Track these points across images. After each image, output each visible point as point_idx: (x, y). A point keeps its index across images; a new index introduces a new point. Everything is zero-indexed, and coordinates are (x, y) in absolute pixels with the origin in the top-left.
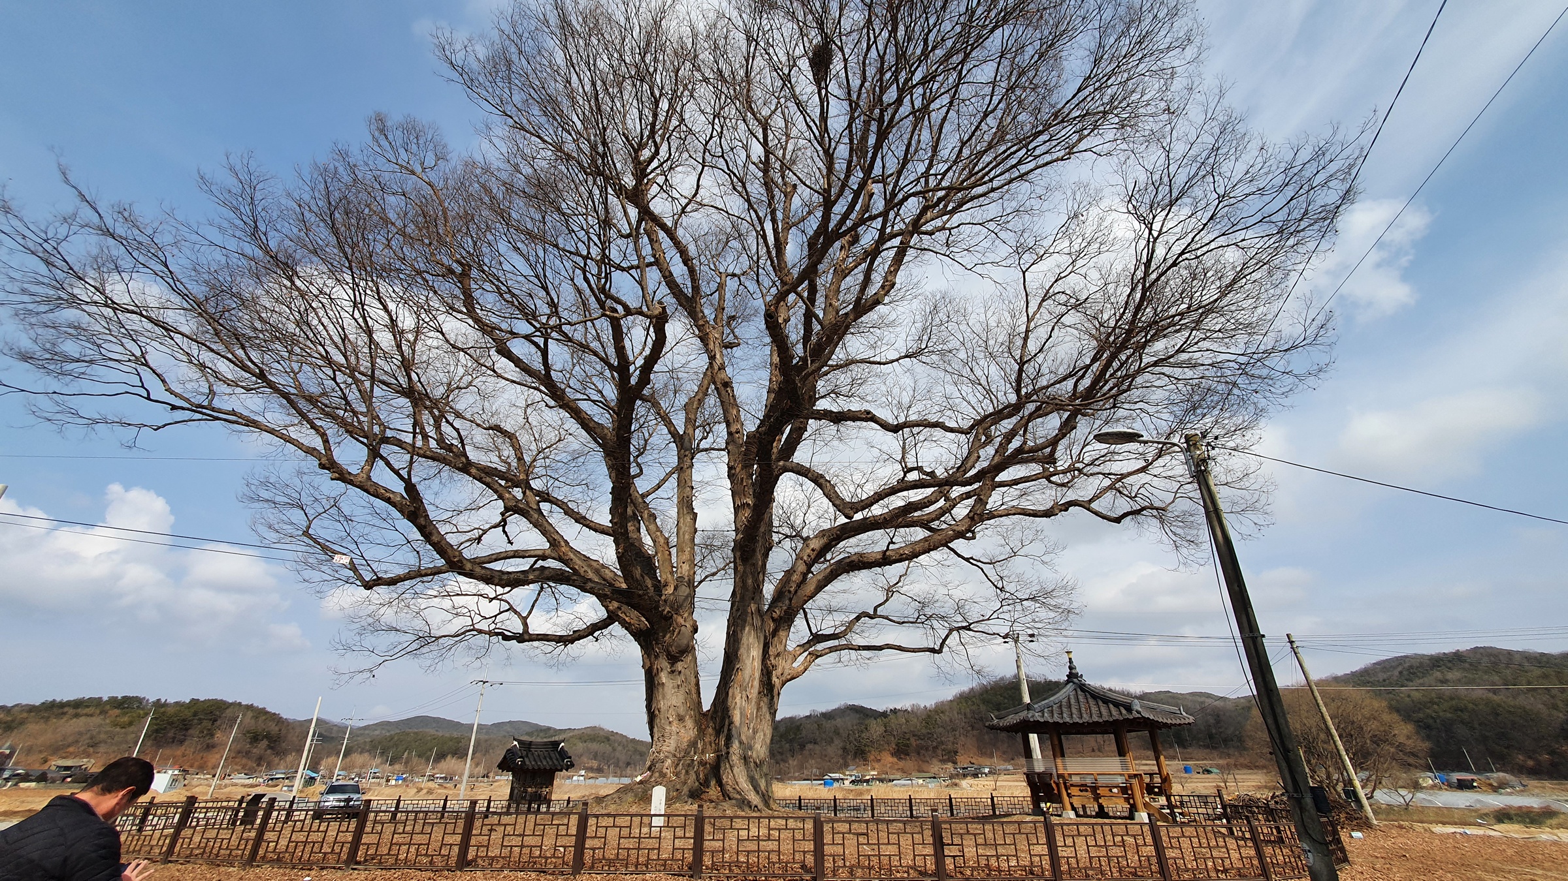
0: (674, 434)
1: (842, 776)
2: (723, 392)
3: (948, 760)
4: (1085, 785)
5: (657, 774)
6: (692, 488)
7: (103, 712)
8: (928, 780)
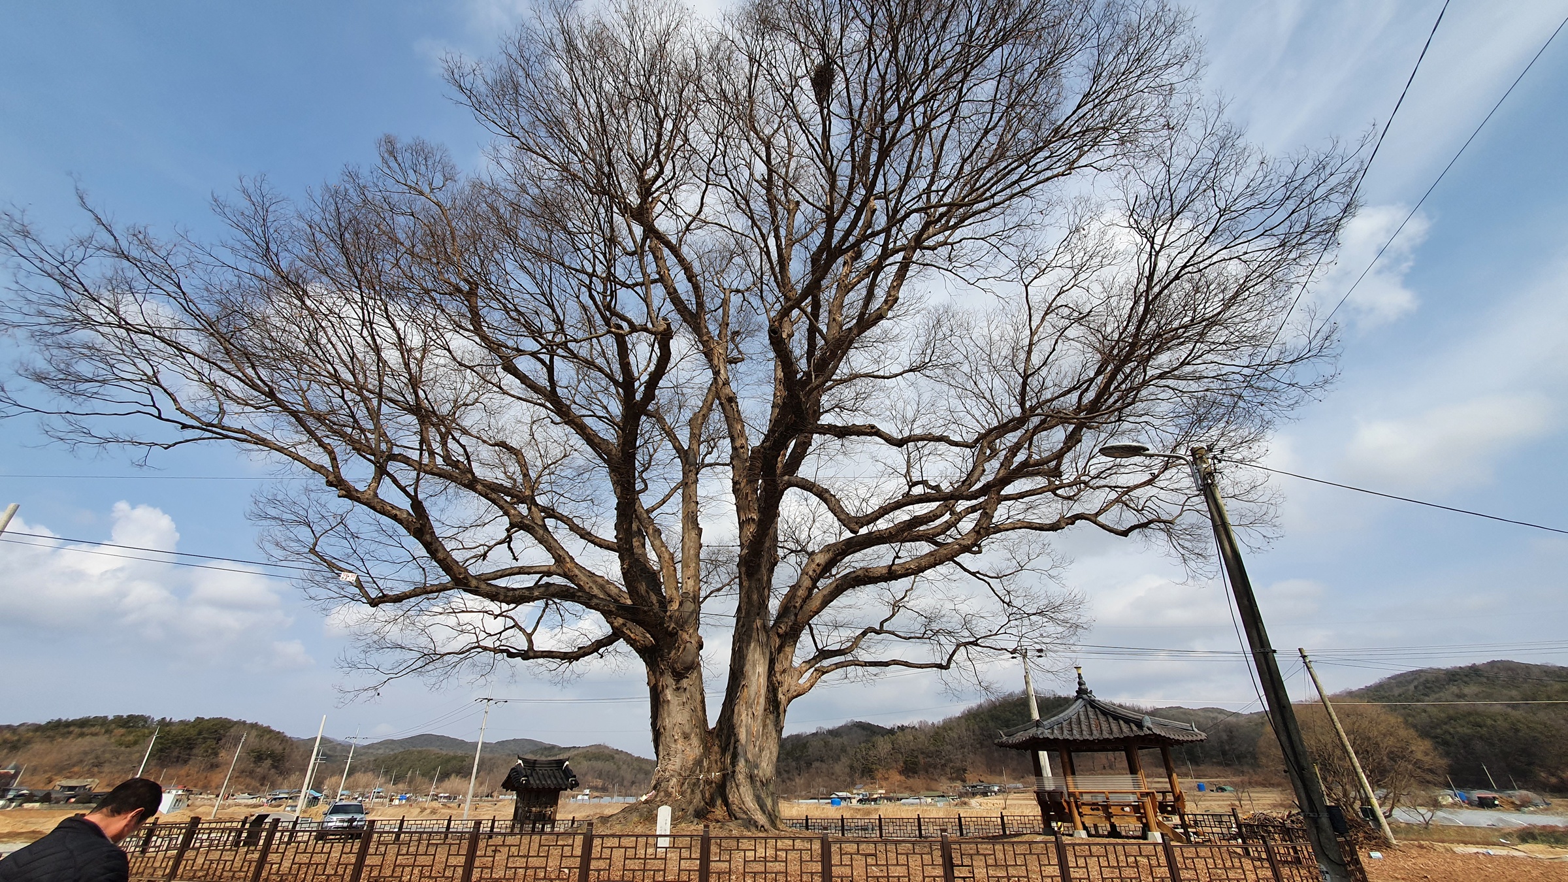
0: (679, 449)
1: (849, 795)
2: (728, 407)
3: (957, 779)
4: (1096, 804)
5: (662, 794)
6: (697, 503)
7: (108, 731)
8: (937, 799)
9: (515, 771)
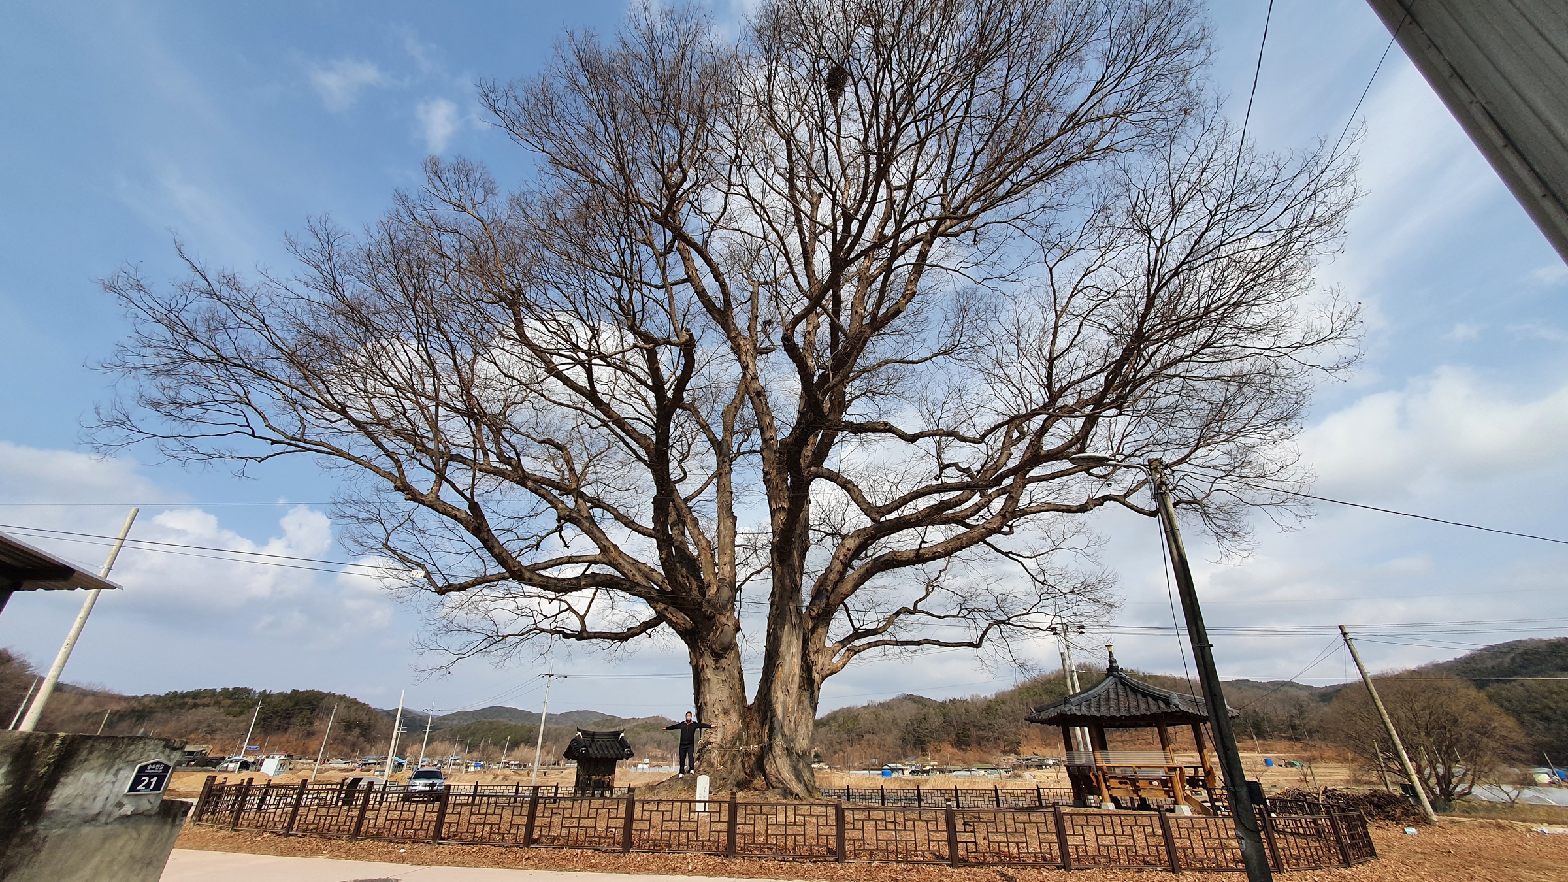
0: (713, 441)
1: (900, 766)
2: (757, 401)
3: (1010, 751)
4: (1126, 778)
6: (732, 493)
7: (218, 703)
8: (990, 771)
9: (575, 741)
